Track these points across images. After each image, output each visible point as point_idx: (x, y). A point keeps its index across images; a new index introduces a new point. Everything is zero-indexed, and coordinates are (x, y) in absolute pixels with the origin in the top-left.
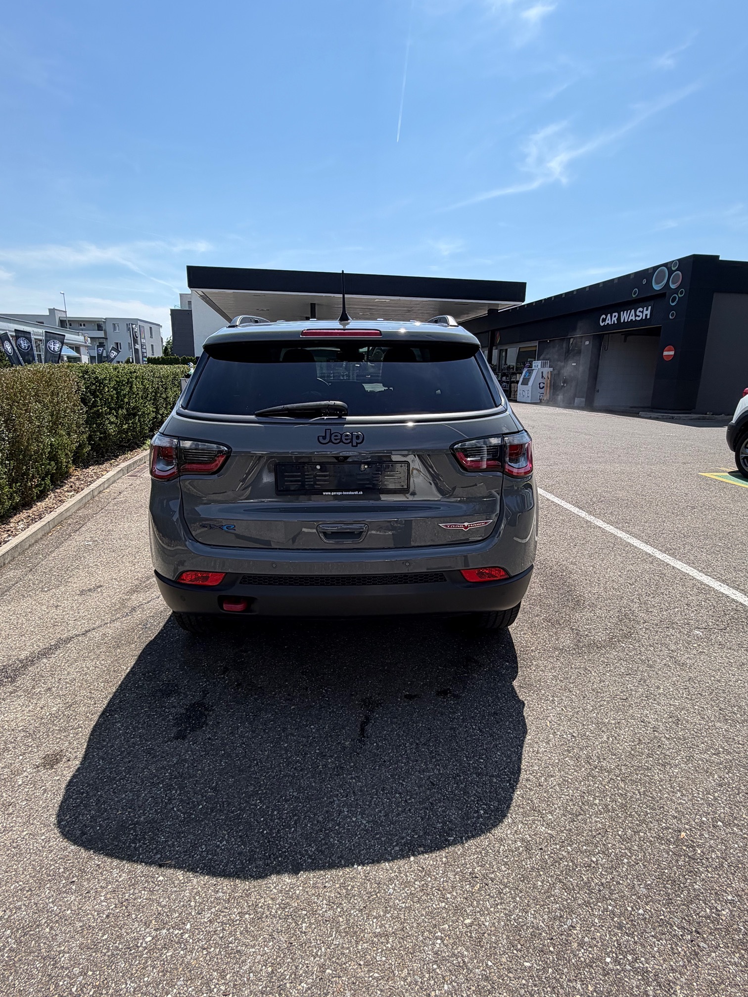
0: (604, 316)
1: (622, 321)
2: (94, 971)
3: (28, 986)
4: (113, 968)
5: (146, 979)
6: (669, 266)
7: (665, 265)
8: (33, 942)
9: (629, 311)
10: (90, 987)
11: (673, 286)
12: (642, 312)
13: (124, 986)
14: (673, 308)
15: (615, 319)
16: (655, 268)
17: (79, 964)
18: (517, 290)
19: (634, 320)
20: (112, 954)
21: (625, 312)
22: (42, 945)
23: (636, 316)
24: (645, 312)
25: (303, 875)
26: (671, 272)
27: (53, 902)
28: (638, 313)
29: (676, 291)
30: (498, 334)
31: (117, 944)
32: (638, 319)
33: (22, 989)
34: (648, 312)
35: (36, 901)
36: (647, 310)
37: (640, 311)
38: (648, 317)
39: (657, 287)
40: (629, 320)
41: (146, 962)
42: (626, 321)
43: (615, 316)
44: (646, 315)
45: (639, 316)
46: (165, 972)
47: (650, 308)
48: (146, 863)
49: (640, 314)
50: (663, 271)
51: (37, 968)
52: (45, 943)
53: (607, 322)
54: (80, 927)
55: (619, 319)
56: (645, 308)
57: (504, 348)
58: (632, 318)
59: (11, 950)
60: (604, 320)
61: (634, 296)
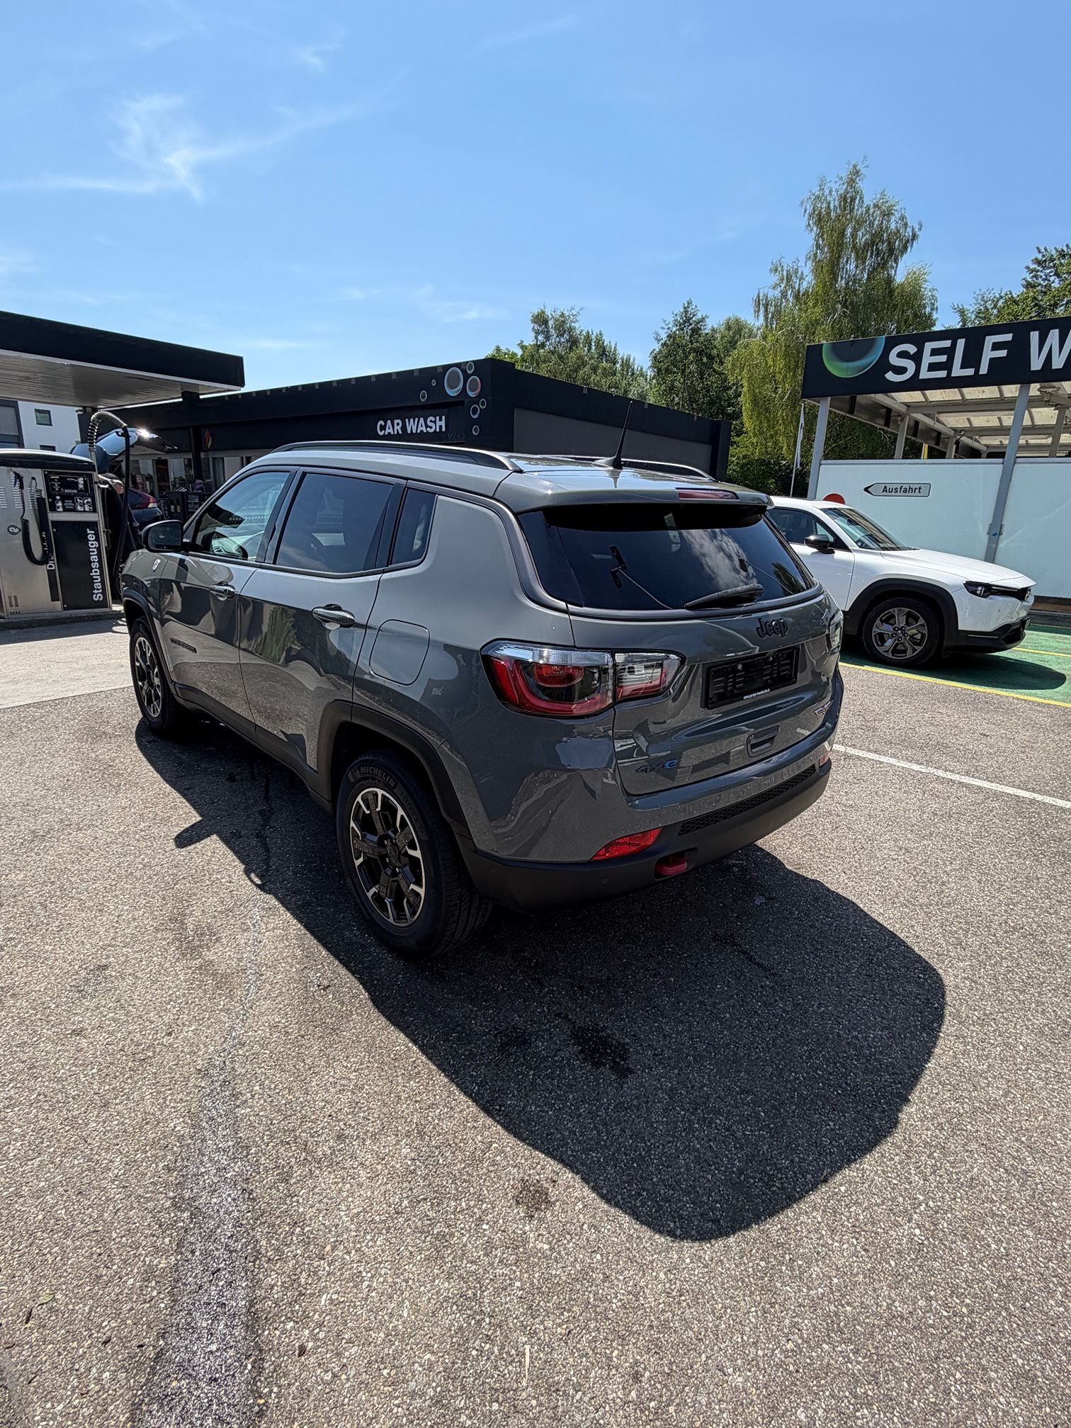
0: (381, 422)
1: (409, 432)
2: (932, 1289)
3: (918, 1352)
4: (936, 1272)
5: (964, 1254)
6: (463, 367)
7: (458, 365)
8: (858, 1327)
9: (417, 419)
10: (950, 1300)
11: (472, 394)
12: (435, 422)
13: (963, 1273)
14: (476, 422)
15: (398, 428)
16: (446, 367)
17: (916, 1297)
18: (230, 368)
19: (425, 431)
20: (919, 1266)
21: (412, 420)
22: (867, 1320)
23: (427, 426)
24: (438, 423)
25: (914, 1097)
26: (466, 376)
27: (809, 1289)
28: (429, 424)
29: (476, 400)
30: (207, 433)
31: (908, 1258)
32: (430, 430)
33: (918, 1358)
34: (443, 423)
35: (796, 1304)
36: (441, 420)
37: (431, 421)
38: (444, 430)
39: (452, 393)
40: (419, 431)
41: (945, 1245)
42: (414, 431)
43: (398, 424)
44: (441, 427)
45: (431, 427)
46: (964, 1237)
47: (444, 417)
48: (812, 1190)
49: (433, 425)
50: (455, 373)
51: (898, 1336)
52: (867, 1317)
53: (387, 431)
54: (865, 1278)
55: (404, 428)
56: (438, 418)
57: (218, 455)
58: (422, 429)
59: (856, 1352)
60: (383, 428)
61: (422, 400)
